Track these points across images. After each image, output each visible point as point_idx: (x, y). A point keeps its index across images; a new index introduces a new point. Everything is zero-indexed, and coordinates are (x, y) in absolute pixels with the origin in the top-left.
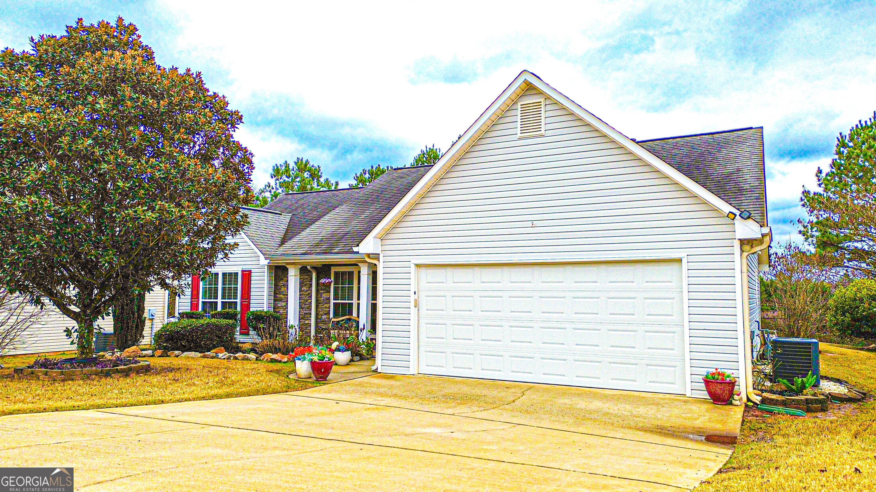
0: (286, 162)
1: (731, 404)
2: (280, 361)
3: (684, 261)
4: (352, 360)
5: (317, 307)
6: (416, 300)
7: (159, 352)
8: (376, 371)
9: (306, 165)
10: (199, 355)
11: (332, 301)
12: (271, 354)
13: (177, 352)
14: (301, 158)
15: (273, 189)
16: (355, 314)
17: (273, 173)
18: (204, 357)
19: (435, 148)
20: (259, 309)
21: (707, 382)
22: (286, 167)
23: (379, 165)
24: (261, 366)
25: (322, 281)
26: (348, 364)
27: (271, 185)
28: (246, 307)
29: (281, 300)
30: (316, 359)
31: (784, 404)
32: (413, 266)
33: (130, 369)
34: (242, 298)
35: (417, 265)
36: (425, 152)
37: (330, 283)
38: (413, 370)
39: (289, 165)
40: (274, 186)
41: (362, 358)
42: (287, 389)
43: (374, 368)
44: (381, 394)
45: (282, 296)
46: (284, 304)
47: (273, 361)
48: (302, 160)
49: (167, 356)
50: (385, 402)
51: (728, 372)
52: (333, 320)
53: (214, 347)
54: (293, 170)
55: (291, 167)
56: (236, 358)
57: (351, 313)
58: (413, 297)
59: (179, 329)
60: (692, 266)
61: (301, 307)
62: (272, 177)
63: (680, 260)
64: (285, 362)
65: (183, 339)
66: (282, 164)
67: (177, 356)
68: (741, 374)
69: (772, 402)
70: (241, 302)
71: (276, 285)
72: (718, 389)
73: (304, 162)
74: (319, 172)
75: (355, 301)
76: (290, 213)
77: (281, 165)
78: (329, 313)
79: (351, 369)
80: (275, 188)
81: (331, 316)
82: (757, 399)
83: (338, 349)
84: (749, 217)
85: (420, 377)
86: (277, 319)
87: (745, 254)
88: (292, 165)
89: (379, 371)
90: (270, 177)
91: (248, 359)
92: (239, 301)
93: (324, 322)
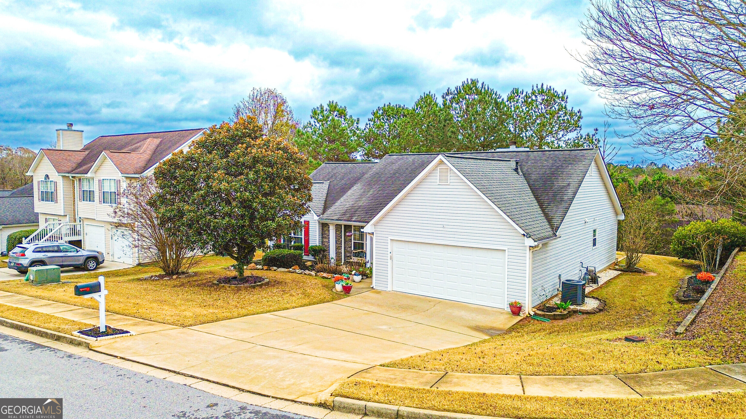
0: (321, 105)
1: (519, 315)
2: (327, 278)
3: (507, 251)
4: (362, 279)
5: (345, 243)
6: (391, 256)
7: (265, 268)
8: (373, 288)
9: (335, 107)
10: (286, 270)
11: (353, 241)
12: (322, 273)
13: (275, 268)
14: (331, 101)
15: (313, 126)
16: (365, 249)
17: (312, 115)
18: (289, 272)
19: (431, 94)
20: (314, 245)
21: (510, 306)
22: (321, 108)
23: (390, 103)
24: (319, 281)
25: (347, 234)
26: (360, 282)
27: (311, 123)
28: (307, 241)
29: (325, 238)
30: (344, 285)
31: (544, 316)
32: (389, 240)
33: (262, 284)
34: (305, 236)
35: (391, 240)
36: (423, 97)
37: (351, 235)
38: (389, 289)
39: (323, 107)
40: (313, 124)
41: (367, 277)
42: (333, 299)
43: (372, 286)
44: (372, 304)
45: (326, 236)
46: (327, 240)
47: (324, 278)
48: (333, 102)
49: (270, 270)
50: (372, 309)
51: (520, 301)
52: (353, 251)
53: (293, 266)
54: (326, 110)
55: (325, 109)
56: (305, 274)
57: (363, 249)
58: (389, 255)
59: (275, 256)
60: (510, 253)
61: (336, 243)
62: (312, 118)
63: (505, 250)
64: (329, 279)
65: (277, 261)
66: (319, 106)
67: (275, 270)
68: (527, 302)
69: (540, 315)
70: (305, 238)
71: (322, 229)
72: (514, 309)
73: (334, 105)
74: (345, 111)
75: (364, 242)
76: (328, 180)
77: (317, 108)
78: (351, 247)
79: (362, 285)
80: (314, 126)
81: (353, 249)
82: (532, 313)
83: (355, 275)
84: (530, 237)
85: (393, 293)
86: (324, 251)
87: (531, 251)
88: (326, 107)
89: (374, 288)
90: (310, 118)
91: (311, 275)
92: (303, 237)
93: (348, 251)
